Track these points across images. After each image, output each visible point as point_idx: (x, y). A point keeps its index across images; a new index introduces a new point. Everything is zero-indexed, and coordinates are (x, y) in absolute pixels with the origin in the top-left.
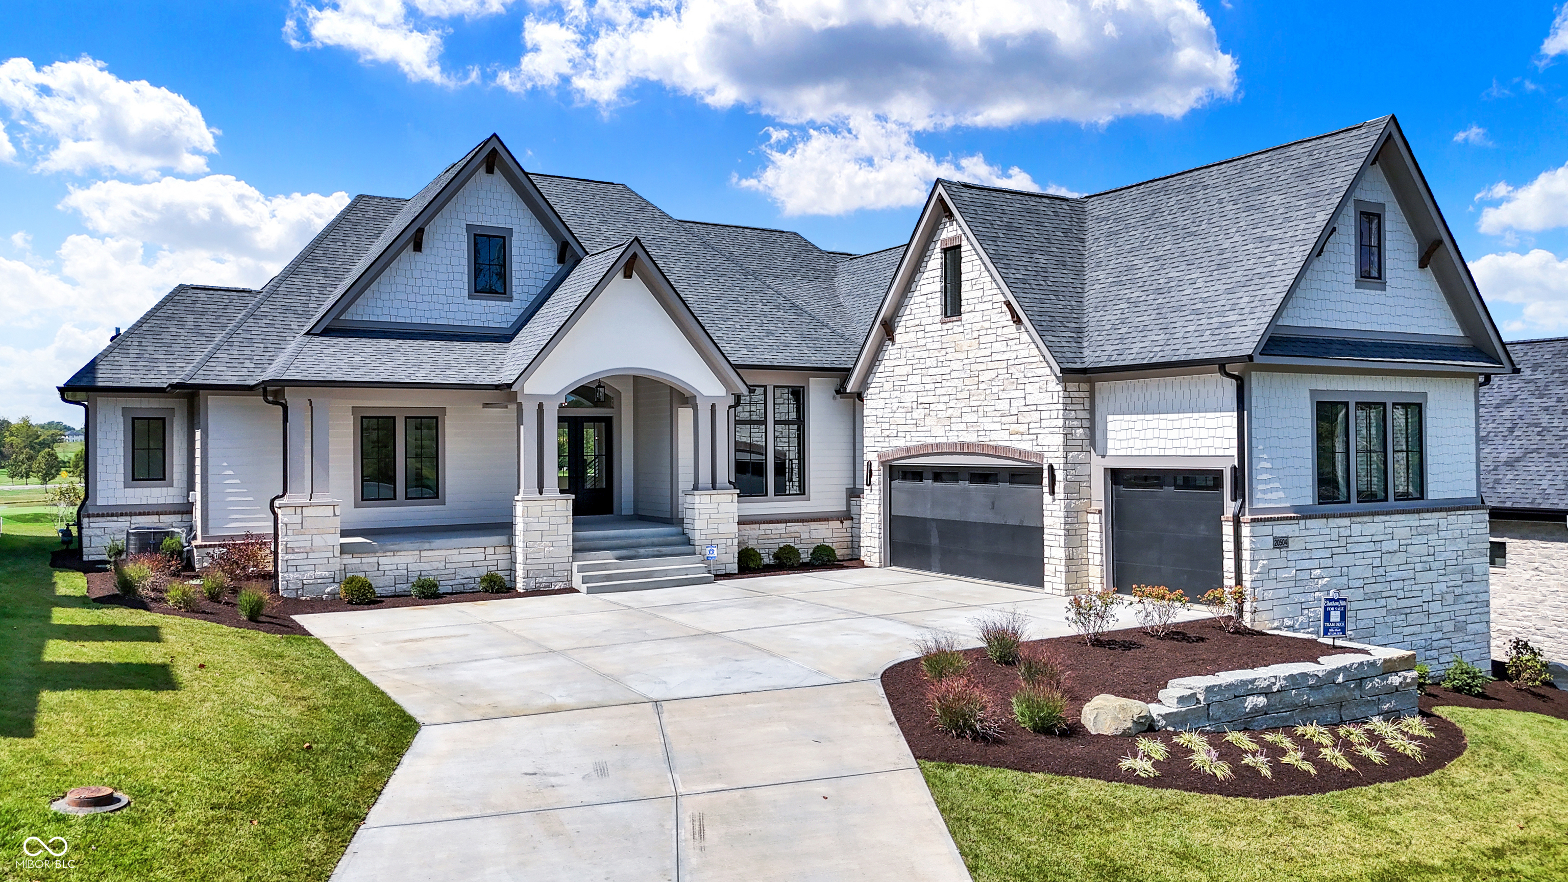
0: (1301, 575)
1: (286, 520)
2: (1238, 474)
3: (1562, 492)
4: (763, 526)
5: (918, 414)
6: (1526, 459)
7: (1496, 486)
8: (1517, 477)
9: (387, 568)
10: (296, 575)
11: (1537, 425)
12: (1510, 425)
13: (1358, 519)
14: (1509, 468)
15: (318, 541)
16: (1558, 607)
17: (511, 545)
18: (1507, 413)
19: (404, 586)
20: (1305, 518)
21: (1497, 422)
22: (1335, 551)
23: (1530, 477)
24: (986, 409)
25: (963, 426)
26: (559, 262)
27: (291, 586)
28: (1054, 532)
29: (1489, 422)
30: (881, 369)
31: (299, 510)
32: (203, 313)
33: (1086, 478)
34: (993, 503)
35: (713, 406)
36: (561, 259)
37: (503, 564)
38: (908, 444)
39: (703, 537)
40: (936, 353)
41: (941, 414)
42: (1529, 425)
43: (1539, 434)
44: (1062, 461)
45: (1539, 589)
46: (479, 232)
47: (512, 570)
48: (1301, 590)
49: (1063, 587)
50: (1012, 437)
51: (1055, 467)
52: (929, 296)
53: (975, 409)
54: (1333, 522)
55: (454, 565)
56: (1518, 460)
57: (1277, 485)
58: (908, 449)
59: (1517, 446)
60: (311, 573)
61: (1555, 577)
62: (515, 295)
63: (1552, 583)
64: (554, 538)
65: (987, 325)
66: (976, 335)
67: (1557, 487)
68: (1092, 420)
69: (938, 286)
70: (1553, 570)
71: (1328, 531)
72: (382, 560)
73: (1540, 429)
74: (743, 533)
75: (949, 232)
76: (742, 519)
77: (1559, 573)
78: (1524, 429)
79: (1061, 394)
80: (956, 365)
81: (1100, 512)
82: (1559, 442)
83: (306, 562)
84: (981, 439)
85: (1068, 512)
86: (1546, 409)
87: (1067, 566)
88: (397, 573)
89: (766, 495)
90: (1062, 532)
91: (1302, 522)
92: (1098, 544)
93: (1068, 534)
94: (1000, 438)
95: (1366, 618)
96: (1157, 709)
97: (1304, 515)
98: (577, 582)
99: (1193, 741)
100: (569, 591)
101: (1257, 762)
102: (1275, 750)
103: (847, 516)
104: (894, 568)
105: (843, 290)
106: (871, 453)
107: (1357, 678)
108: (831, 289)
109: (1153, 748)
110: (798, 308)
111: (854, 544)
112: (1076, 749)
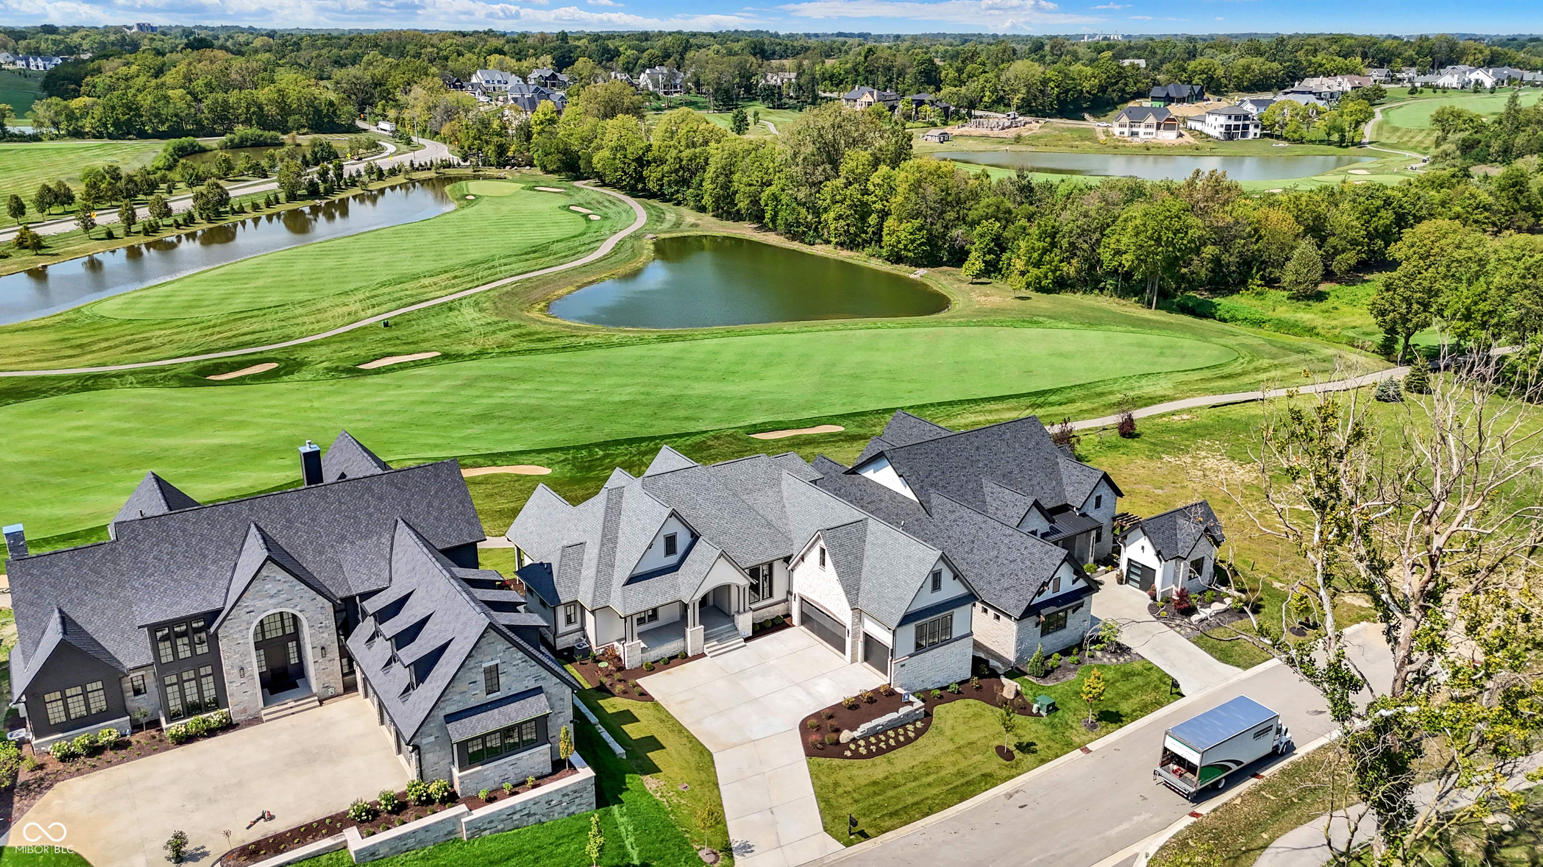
0: (910, 671)
1: (628, 650)
2: (892, 649)
3: (1014, 606)
4: (760, 611)
5: (810, 589)
9: (654, 653)
10: (629, 663)
11: (1017, 576)
12: (1011, 573)
13: (926, 653)
14: (1005, 591)
15: (636, 653)
16: (1010, 638)
17: (686, 640)
19: (659, 659)
22: (920, 662)
24: (830, 600)
25: (825, 602)
26: (691, 539)
27: (629, 666)
28: (849, 645)
30: (799, 567)
31: (631, 647)
32: (574, 559)
33: (858, 632)
34: (832, 625)
35: (743, 587)
37: (683, 646)
39: (742, 628)
40: (816, 575)
41: (818, 594)
44: (851, 628)
46: (667, 536)
47: (687, 647)
48: (909, 674)
49: (850, 660)
50: (838, 613)
51: (849, 629)
52: (816, 556)
54: (920, 655)
55: (670, 649)
57: (904, 650)
58: (808, 597)
60: (633, 662)
62: (678, 552)
63: (1009, 632)
64: (698, 639)
65: (832, 578)
66: (829, 578)
68: (859, 618)
70: (1010, 628)
71: (918, 658)
72: (651, 652)
74: (754, 616)
76: (753, 611)
77: (1011, 630)
79: (851, 611)
80: (824, 583)
81: (861, 642)
83: (630, 659)
84: (829, 609)
85: (852, 641)
86: (1022, 569)
87: (852, 655)
88: (656, 655)
89: (760, 600)
90: (851, 646)
91: (910, 659)
92: (860, 650)
94: (835, 612)
95: (928, 675)
96: (856, 734)
97: (911, 656)
98: (706, 652)
99: (862, 743)
100: (703, 655)
101: (873, 748)
102: (880, 741)
103: (787, 600)
104: (802, 627)
105: (785, 494)
106: (795, 591)
107: (907, 715)
108: (780, 492)
109: (853, 746)
110: (769, 524)
111: (789, 609)
112: (836, 749)
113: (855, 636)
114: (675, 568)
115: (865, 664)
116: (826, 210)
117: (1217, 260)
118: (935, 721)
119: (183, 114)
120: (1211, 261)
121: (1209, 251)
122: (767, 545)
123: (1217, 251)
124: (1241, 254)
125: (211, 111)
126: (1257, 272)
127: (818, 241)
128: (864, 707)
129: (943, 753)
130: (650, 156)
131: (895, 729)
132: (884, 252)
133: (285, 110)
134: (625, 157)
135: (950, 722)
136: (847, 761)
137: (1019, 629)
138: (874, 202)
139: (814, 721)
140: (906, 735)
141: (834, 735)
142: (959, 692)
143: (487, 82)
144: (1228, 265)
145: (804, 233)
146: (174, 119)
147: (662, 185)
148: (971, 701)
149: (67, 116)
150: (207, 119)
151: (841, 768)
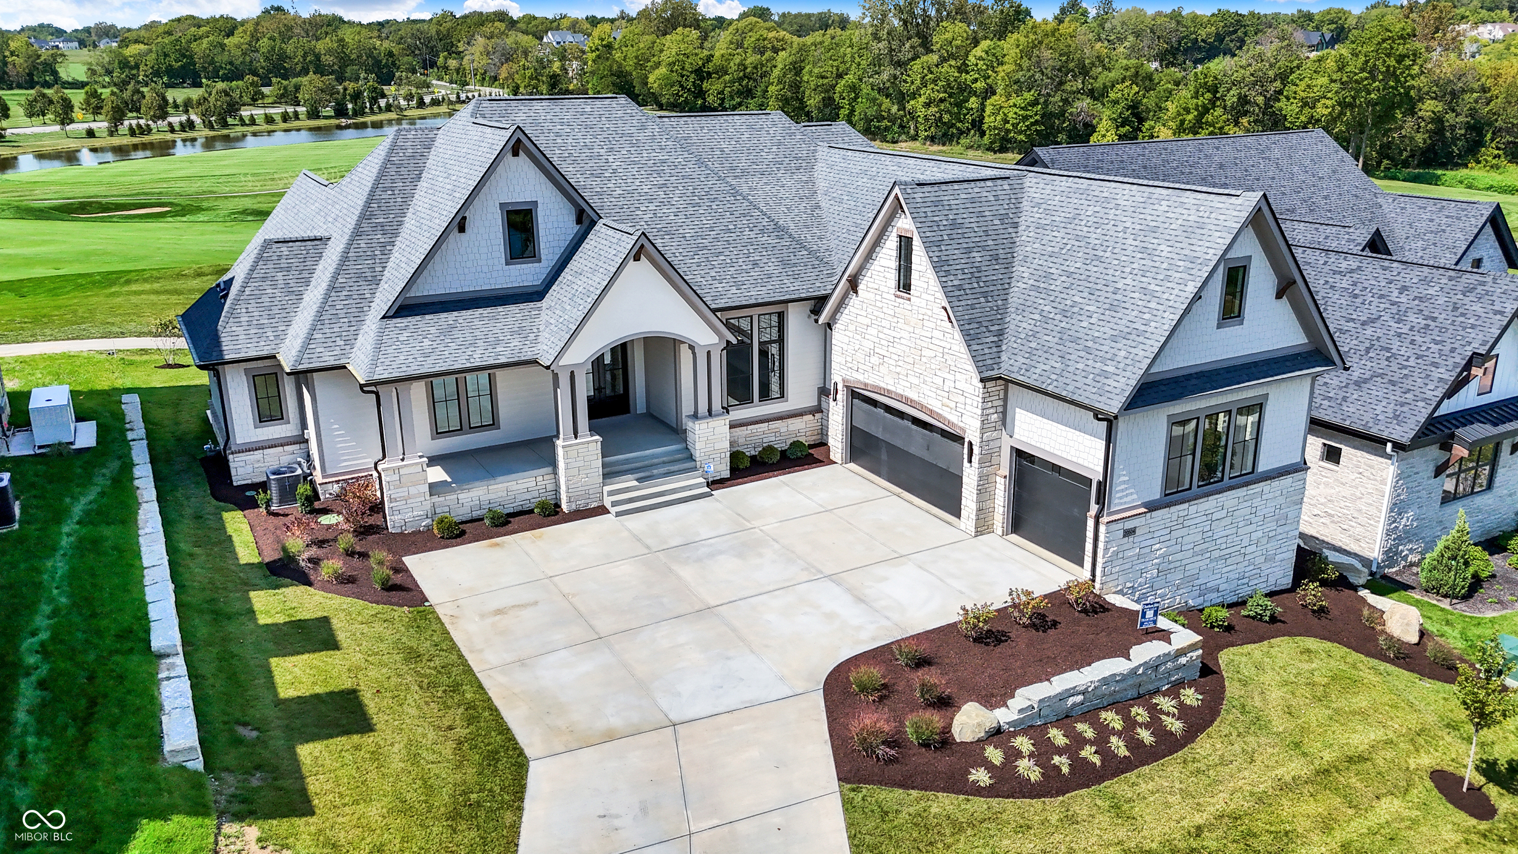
0: (1143, 551)
1: (388, 479)
2: (1102, 486)
3: (1389, 420)
4: (750, 427)
5: (875, 360)
6: (1372, 382)
7: (1344, 403)
8: (1360, 398)
9: (464, 501)
10: (400, 517)
11: (1388, 350)
12: (1368, 345)
13: (1193, 503)
14: (1357, 388)
15: (413, 491)
16: (1371, 505)
17: (555, 473)
18: (1369, 331)
19: (478, 512)
20: (1151, 510)
21: (1359, 339)
22: (1173, 528)
23: (1369, 401)
24: (926, 378)
25: (908, 385)
26: (577, 224)
27: (397, 525)
28: (970, 489)
29: (1354, 338)
30: (846, 311)
31: (397, 471)
32: (288, 269)
33: (998, 450)
34: (928, 447)
35: (709, 352)
36: (579, 221)
37: (550, 487)
38: (867, 381)
39: (702, 454)
40: (890, 318)
41: (892, 368)
42: (1383, 348)
43: (1388, 359)
44: (979, 440)
45: (1360, 488)
46: (510, 208)
47: (557, 491)
48: (1143, 560)
49: (974, 530)
50: (944, 408)
51: (973, 443)
52: (887, 270)
53: (917, 375)
54: (1173, 509)
55: (514, 493)
56: (1365, 381)
57: (1133, 490)
58: (866, 384)
59: (1368, 368)
60: (410, 514)
61: (1373, 482)
62: (543, 257)
63: (1369, 486)
64: (588, 472)
65: (929, 313)
66: (921, 317)
67: (1387, 415)
68: (1005, 406)
69: (894, 264)
70: (1372, 477)
71: (1170, 516)
72: (461, 496)
73: (1389, 355)
74: (734, 434)
75: (905, 224)
76: (732, 423)
77: (1375, 480)
78: (1378, 352)
79: (981, 390)
80: (905, 335)
81: (1005, 477)
82: (1400, 371)
83: (405, 507)
84: (921, 399)
85: (981, 478)
86: (1399, 335)
87: (977, 515)
88: (472, 504)
89: (752, 402)
90: (975, 492)
91: (1148, 515)
92: (1002, 499)
93: (980, 492)
94: (935, 405)
95: (1192, 569)
96: (1004, 716)
97: (1152, 507)
98: (608, 505)
99: (1023, 743)
100: (601, 510)
101: (1062, 762)
102: (1079, 741)
103: (818, 410)
104: (852, 466)
105: (821, 185)
106: (837, 376)
107: (1154, 666)
108: (811, 181)
109: (995, 755)
110: (780, 230)
111: (823, 431)
112: (943, 762)
113: (988, 459)
114: (536, 295)
115: (1014, 537)
116: (914, 95)
117: (1438, 120)
118: (1232, 689)
119: (238, 62)
120: (1433, 121)
121: (1429, 107)
122: (771, 268)
123: (1440, 108)
124: (1473, 113)
125: (267, 59)
126: (1492, 140)
127: (903, 137)
128: (1021, 639)
129: (1284, 787)
130: (710, 67)
131: (1120, 705)
132: (986, 140)
133: (344, 61)
134: (683, 69)
135: (1275, 695)
136: (979, 805)
137: (1400, 476)
138: (976, 80)
139: (874, 673)
140: (1155, 724)
141: (935, 719)
142: (1273, 619)
143: (558, 43)
144: (1453, 128)
145: (887, 129)
146: (228, 67)
147: (723, 100)
148: (1311, 643)
149: (120, 63)
150: (263, 68)
151: (957, 828)
